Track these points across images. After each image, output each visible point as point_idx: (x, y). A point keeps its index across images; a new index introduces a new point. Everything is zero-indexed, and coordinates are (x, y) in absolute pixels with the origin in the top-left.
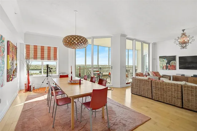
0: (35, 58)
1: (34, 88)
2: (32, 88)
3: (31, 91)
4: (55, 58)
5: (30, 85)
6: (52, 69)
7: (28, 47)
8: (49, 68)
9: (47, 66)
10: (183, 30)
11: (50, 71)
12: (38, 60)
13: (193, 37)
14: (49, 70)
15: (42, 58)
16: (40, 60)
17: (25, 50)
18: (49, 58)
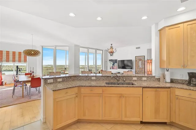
0: (8, 60)
1: (6, 83)
2: (4, 84)
3: (3, 85)
4: (25, 61)
5: (2, 81)
6: (21, 69)
8: (19, 68)
9: (17, 67)
11: (20, 71)
12: (10, 62)
14: (18, 70)
15: (14, 61)
16: (12, 62)
18: (20, 61)
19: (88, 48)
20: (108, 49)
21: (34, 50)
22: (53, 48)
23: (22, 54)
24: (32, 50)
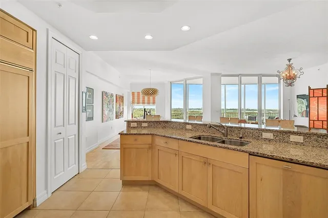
4: (154, 103)
6: (149, 112)
7: (133, 94)
9: (145, 110)
10: (289, 60)
12: (140, 104)
13: (301, 69)
15: (144, 103)
16: (142, 104)
17: (131, 97)
18: (149, 103)
19: (240, 74)
20: (278, 72)
21: (153, 89)
22: (182, 82)
23: (141, 94)
24: (150, 89)
